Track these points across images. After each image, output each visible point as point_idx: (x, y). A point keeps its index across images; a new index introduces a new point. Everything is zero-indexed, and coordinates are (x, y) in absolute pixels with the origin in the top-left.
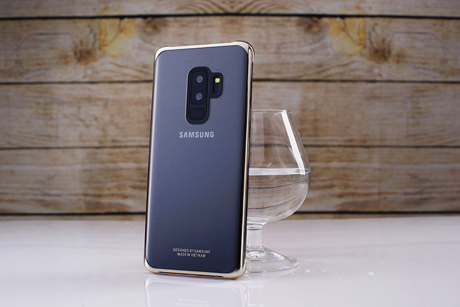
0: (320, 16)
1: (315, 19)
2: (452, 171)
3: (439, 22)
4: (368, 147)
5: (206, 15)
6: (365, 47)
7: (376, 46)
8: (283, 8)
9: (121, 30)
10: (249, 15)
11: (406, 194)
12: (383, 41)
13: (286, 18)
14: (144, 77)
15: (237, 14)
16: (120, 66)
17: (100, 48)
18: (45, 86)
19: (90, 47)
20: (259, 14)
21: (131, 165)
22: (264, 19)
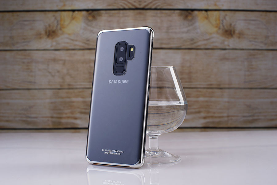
1: (190, 12)
2: (272, 103)
3: (264, 13)
4: (221, 89)
5: (124, 9)
6: (219, 29)
7: (226, 28)
8: (170, 5)
9: (73, 18)
10: (150, 9)
11: (244, 117)
12: (231, 25)
13: (172, 11)
14: (87, 47)
15: (143, 9)
16: (73, 40)
17: (61, 29)
18: (28, 52)
19: (55, 28)
20: (156, 9)
21: (80, 99)
22: (159, 12)
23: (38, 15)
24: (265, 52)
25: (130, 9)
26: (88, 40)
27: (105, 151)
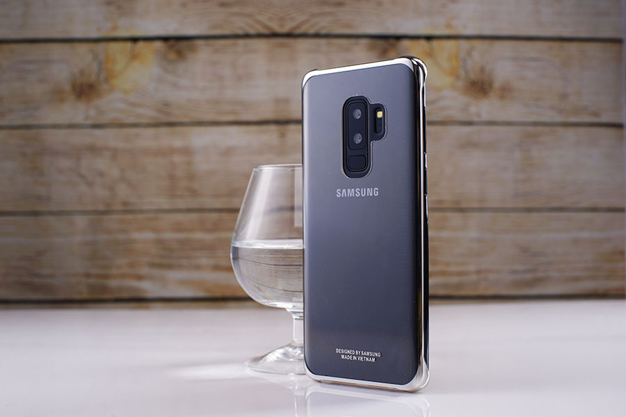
0: (399, 38)
1: (392, 41)
2: (576, 242)
3: (556, 45)
4: (462, 210)
5: (247, 36)
6: (458, 77)
7: (473, 76)
8: (348, 26)
9: (134, 57)
10: (304, 36)
11: (514, 272)
12: (482, 70)
13: (352, 41)
14: (164, 119)
15: (289, 35)
16: (133, 105)
17: (107, 80)
18: (33, 131)
19: (93, 79)
20: (317, 36)
21: (148, 235)
22: (323, 41)
23: (57, 51)
24: (561, 130)
25: (260, 36)
26: (167, 104)
27: (343, 354)
